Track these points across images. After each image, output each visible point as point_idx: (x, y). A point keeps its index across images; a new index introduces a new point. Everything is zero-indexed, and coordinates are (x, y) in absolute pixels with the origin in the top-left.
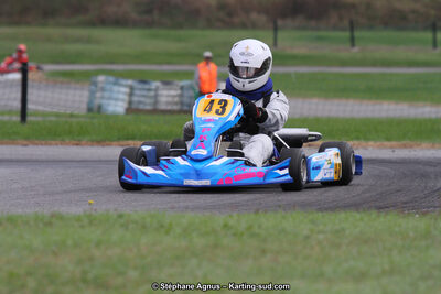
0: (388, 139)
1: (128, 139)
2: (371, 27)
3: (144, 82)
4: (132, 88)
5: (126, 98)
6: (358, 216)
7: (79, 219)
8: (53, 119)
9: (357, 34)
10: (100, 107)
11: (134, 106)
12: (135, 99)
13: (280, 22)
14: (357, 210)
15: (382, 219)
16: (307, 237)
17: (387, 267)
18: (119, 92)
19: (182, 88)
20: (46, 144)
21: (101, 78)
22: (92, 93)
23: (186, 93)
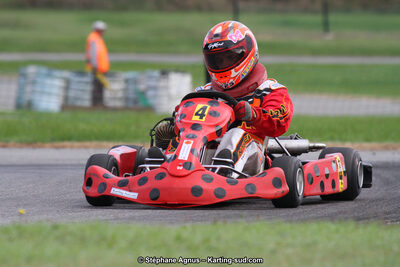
0: (368, 140)
1: (63, 140)
3: (82, 74)
4: (68, 82)
5: (61, 93)
6: (332, 226)
10: (30, 104)
11: (71, 103)
16: (273, 252)
18: (52, 86)
19: (127, 81)
21: (32, 70)
23: (131, 87)
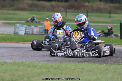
1: (25, 42)
2: (92, 12)
3: (30, 26)
4: (26, 28)
5: (25, 30)
6: (88, 64)
7: (11, 63)
8: (4, 36)
9: (89, 14)
10: (17, 33)
11: (27, 33)
13: (67, 10)
14: (88, 63)
15: (95, 65)
16: (74, 70)
17: (96, 78)
18: (23, 29)
19: (40, 28)
20: (2, 43)
21: (18, 25)
22: (15, 29)
23: (41, 29)
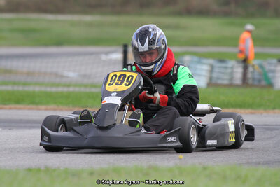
3: (222, 61)
5: (207, 75)
12: (215, 75)
21: (187, 58)
